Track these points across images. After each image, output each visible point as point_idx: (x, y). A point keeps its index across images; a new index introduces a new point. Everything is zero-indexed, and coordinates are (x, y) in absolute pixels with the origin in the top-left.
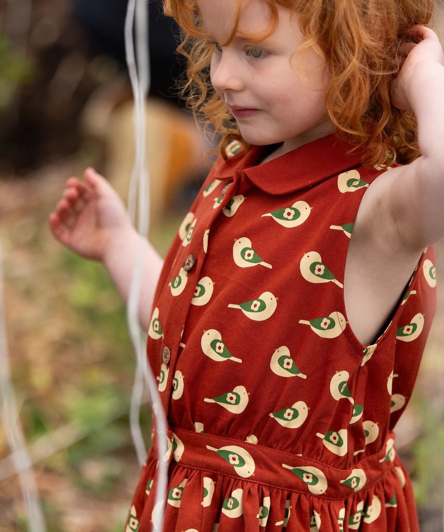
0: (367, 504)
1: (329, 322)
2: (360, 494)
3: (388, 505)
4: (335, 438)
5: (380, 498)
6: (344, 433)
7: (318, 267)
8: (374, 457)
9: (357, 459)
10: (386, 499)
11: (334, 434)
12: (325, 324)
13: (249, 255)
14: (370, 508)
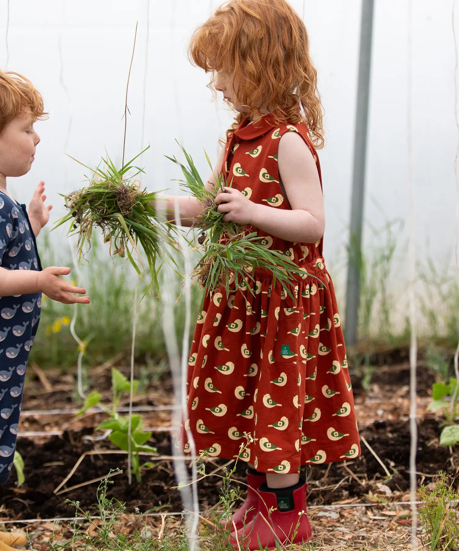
0: (311, 286)
1: (275, 199)
2: (307, 281)
3: (320, 289)
4: (288, 253)
5: (316, 284)
6: (291, 250)
7: (266, 175)
8: (310, 264)
9: (301, 263)
10: (319, 285)
11: (288, 251)
12: (274, 200)
13: (240, 171)
14: (312, 288)
